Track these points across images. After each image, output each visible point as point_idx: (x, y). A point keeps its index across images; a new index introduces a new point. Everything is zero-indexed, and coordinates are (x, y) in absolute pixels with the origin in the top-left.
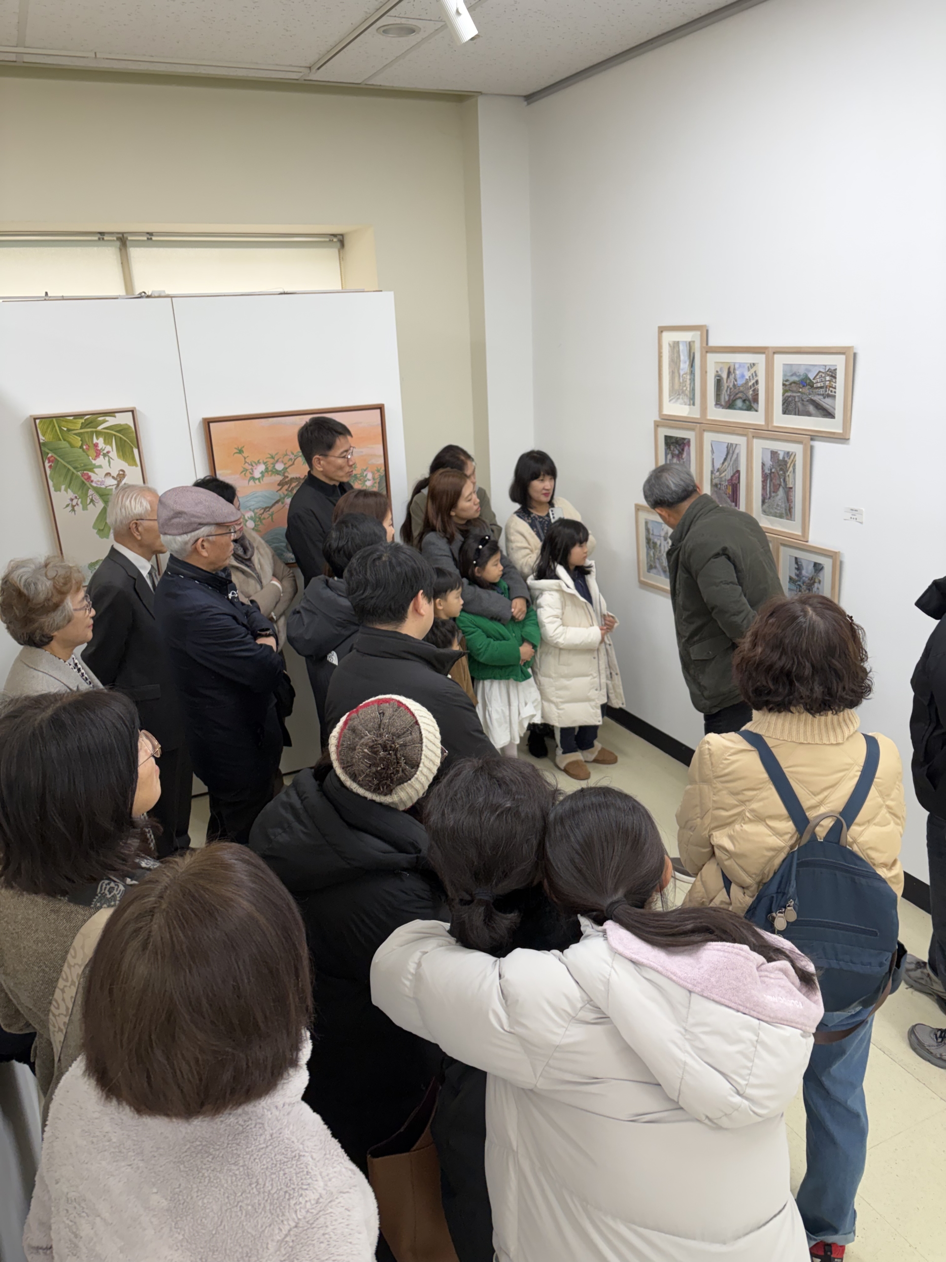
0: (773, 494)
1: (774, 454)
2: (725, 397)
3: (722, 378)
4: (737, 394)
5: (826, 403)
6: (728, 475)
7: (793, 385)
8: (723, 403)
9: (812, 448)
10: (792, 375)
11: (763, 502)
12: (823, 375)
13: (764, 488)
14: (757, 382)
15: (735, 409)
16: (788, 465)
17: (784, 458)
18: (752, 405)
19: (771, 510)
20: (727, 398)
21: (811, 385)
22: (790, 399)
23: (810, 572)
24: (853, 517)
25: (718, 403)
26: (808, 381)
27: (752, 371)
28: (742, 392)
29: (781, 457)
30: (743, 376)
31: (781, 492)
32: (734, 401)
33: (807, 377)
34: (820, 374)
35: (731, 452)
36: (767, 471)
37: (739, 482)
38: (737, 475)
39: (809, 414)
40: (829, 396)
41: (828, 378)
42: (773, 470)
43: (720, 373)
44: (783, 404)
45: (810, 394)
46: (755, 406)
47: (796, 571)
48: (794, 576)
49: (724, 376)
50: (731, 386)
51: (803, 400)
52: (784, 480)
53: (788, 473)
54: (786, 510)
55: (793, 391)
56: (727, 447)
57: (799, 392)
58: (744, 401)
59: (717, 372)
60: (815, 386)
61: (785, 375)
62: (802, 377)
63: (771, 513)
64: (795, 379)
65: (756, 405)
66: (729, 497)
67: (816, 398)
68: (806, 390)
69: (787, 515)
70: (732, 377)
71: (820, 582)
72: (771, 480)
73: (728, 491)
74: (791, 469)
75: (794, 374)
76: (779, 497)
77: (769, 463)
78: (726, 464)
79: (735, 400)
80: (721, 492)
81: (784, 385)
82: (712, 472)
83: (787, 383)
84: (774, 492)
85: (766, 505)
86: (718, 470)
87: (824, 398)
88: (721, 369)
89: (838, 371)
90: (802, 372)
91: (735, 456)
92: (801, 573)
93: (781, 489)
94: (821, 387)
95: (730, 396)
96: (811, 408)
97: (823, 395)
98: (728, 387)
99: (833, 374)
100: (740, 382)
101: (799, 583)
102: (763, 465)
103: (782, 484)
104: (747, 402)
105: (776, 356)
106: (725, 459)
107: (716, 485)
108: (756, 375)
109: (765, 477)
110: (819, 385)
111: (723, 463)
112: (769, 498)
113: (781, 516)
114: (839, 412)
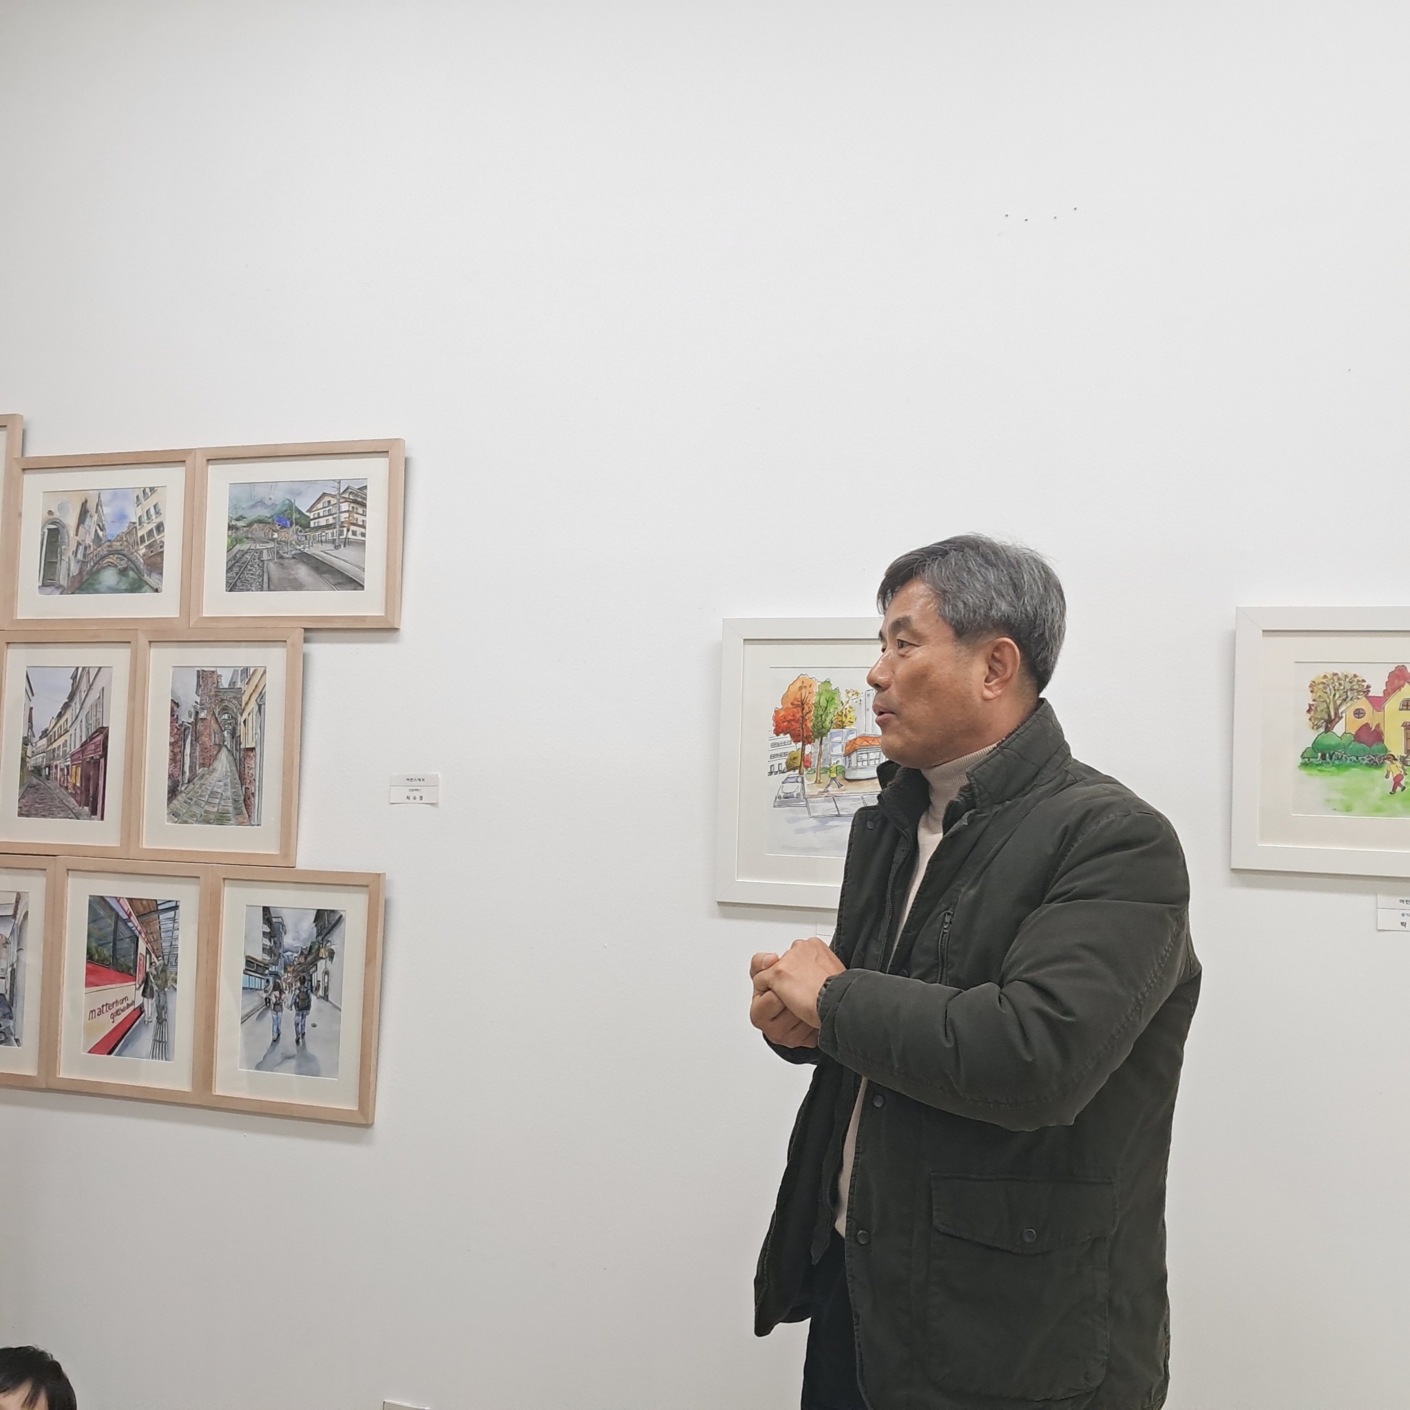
0: (200, 771)
1: (205, 677)
2: (69, 565)
3: (64, 527)
4: (103, 558)
5: (342, 558)
6: (74, 739)
7: (255, 526)
8: (63, 581)
9: (305, 656)
10: (253, 506)
11: (173, 792)
12: (334, 501)
13: (176, 759)
14: (160, 528)
15: (96, 591)
16: (245, 698)
17: (233, 683)
18: (146, 577)
19: (195, 809)
20: (75, 570)
21: (304, 523)
22: (248, 556)
23: (304, 935)
24: (412, 795)
25: (48, 580)
26: (295, 516)
27: (149, 504)
28: (117, 552)
29: (225, 683)
30: (122, 517)
31: (223, 763)
32: (94, 573)
33: (291, 507)
34: (327, 499)
35: (84, 686)
36: (186, 719)
37: (105, 755)
38: (100, 738)
39: (297, 586)
40: (347, 542)
41: (345, 507)
42: (202, 715)
43: (57, 515)
44: (229, 570)
45: (299, 542)
46: (152, 580)
47: (267, 942)
48: (259, 955)
49: (71, 520)
50: (89, 541)
51: (281, 557)
52: (233, 734)
53: (245, 715)
54: (235, 801)
55: (254, 540)
56: (74, 678)
57: (273, 540)
58: (123, 572)
59: (50, 513)
60: (312, 525)
61: (234, 506)
62: (277, 509)
63: (194, 815)
64: (264, 513)
65: (155, 576)
66: (74, 796)
67: (316, 550)
68: (291, 534)
69: (239, 813)
70: (91, 523)
71: (331, 955)
72: (196, 739)
73: (71, 780)
74: (253, 705)
75: (261, 503)
76: (216, 775)
77: (190, 698)
78: (69, 715)
79: (98, 571)
80: (51, 784)
81: (230, 527)
82: (26, 742)
83: (240, 524)
84: (203, 765)
85: (181, 797)
86: (45, 733)
87: (337, 547)
88: (61, 508)
89: (369, 491)
90: (279, 497)
91: (94, 695)
92: (278, 944)
93: (224, 754)
94: (328, 526)
95: (83, 563)
96: (303, 572)
97: (334, 541)
98: (79, 544)
99: (358, 499)
100: (114, 531)
101: (273, 969)
102: (175, 704)
103: (228, 743)
104: (131, 573)
105: (212, 469)
106: (66, 706)
107: (37, 770)
108: (158, 513)
109: (179, 733)
110: (323, 522)
111: (60, 716)
112: (189, 781)
113: (221, 819)
114: (374, 576)
